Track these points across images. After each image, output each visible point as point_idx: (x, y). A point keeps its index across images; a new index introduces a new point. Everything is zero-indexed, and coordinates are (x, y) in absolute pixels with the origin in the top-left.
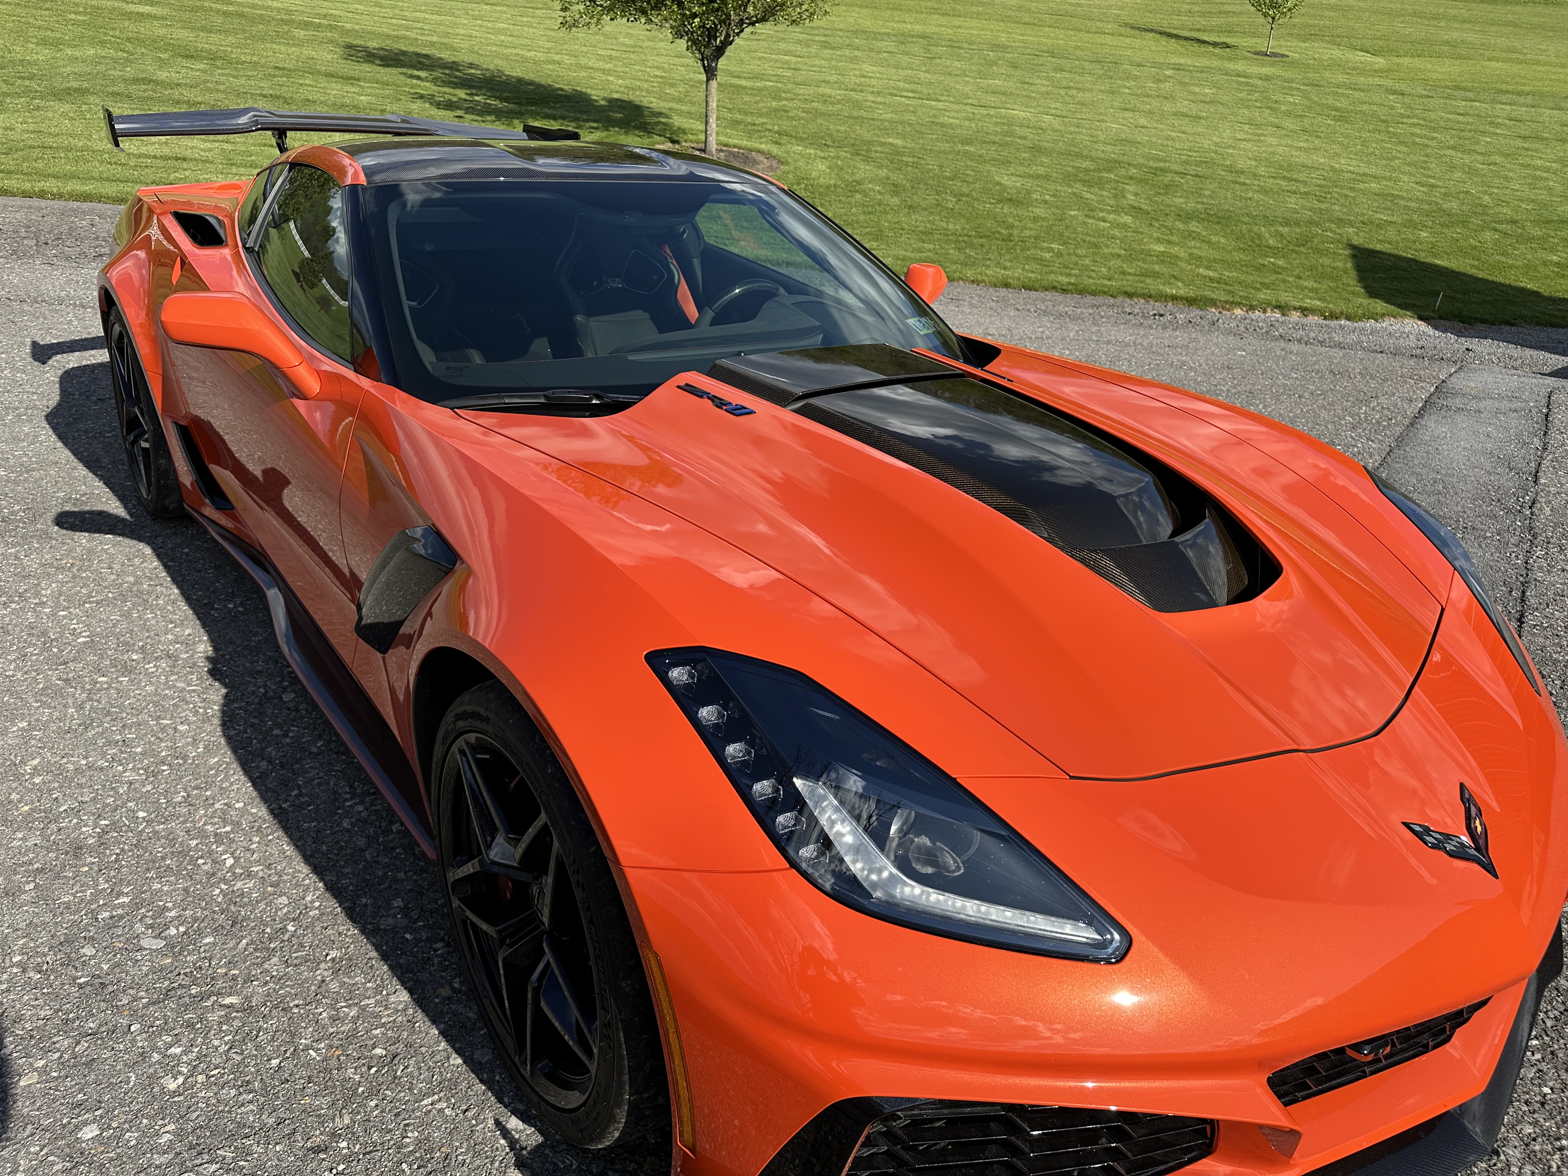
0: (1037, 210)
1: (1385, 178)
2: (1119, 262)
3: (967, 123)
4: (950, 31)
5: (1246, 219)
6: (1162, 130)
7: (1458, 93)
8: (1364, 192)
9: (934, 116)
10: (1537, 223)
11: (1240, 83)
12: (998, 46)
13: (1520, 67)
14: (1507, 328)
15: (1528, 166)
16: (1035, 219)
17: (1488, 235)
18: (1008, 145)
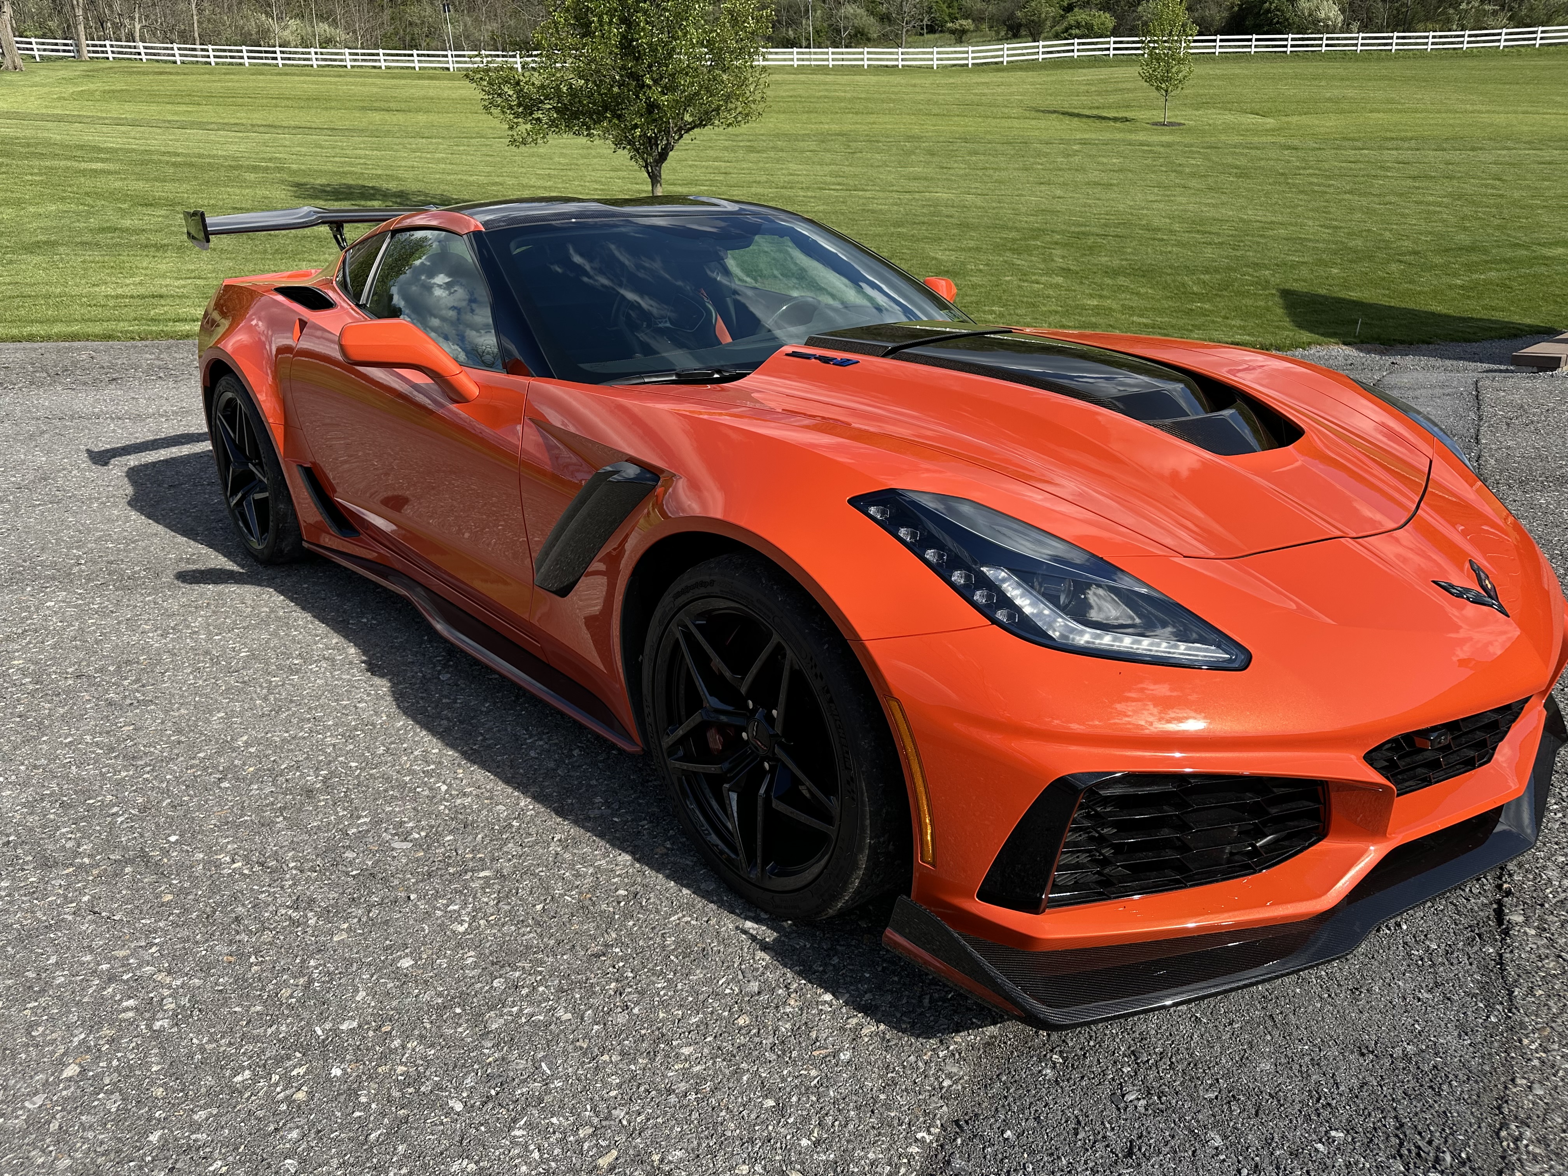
0: (974, 279)
1: (1291, 224)
2: (1058, 317)
3: (896, 208)
4: (866, 128)
5: (1169, 271)
6: (1079, 199)
7: (1346, 143)
8: (1274, 238)
9: (864, 204)
10: (1437, 252)
11: (1144, 151)
12: (913, 137)
13: (1400, 115)
14: (1425, 346)
15: (1421, 202)
16: (974, 287)
17: (1394, 267)
18: (937, 224)
